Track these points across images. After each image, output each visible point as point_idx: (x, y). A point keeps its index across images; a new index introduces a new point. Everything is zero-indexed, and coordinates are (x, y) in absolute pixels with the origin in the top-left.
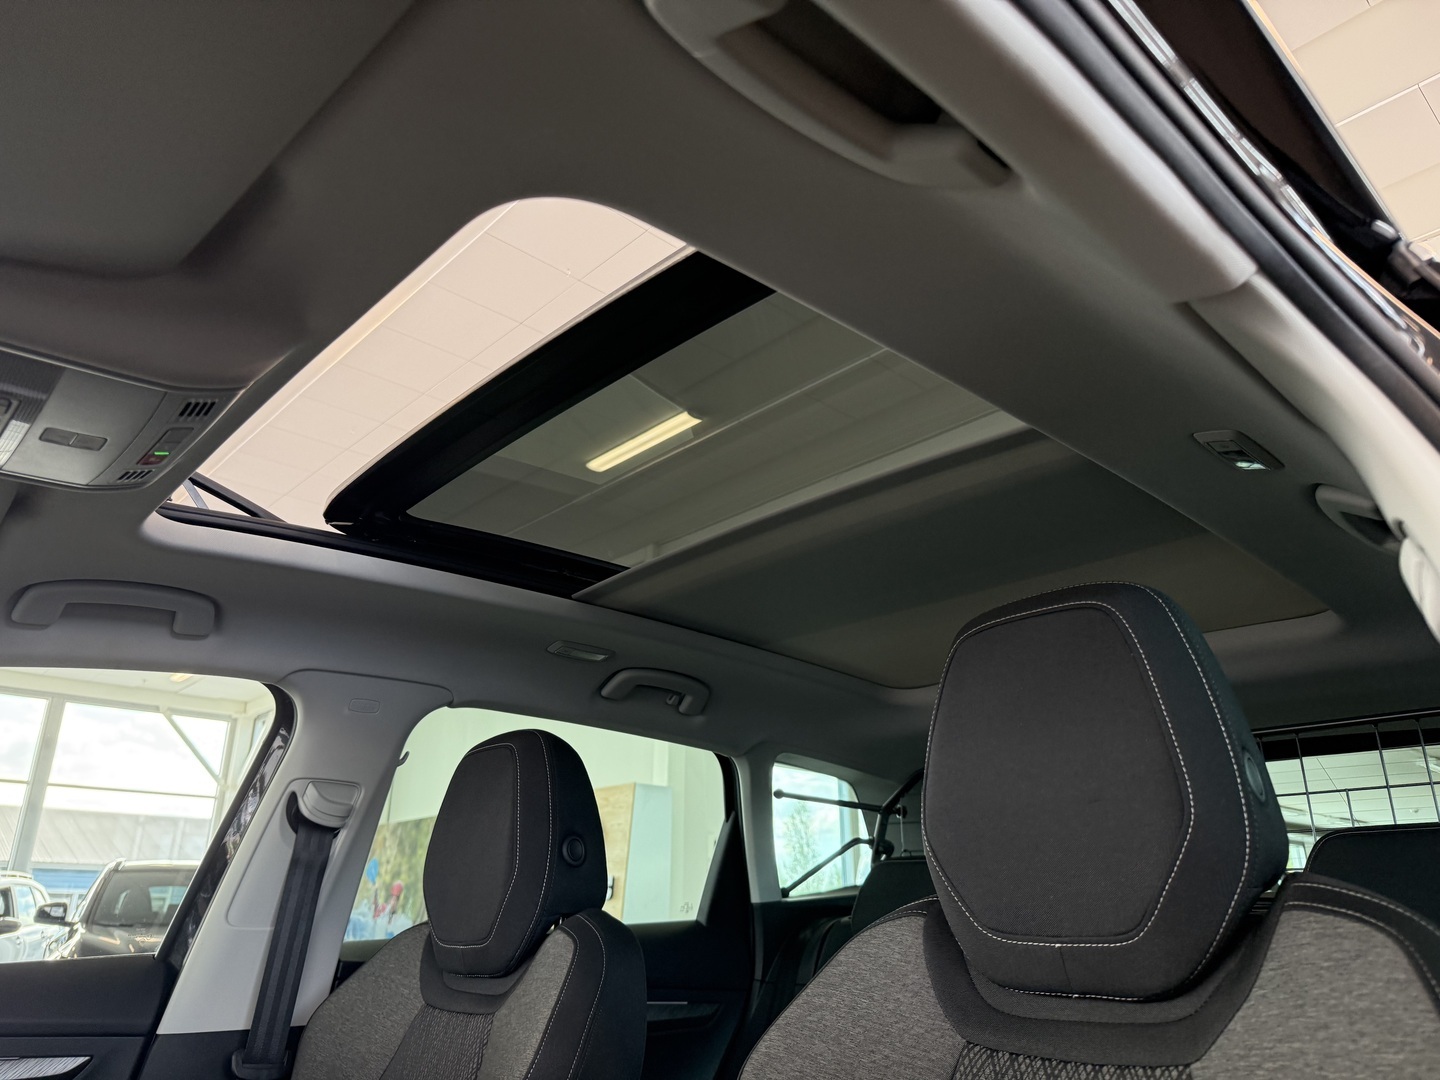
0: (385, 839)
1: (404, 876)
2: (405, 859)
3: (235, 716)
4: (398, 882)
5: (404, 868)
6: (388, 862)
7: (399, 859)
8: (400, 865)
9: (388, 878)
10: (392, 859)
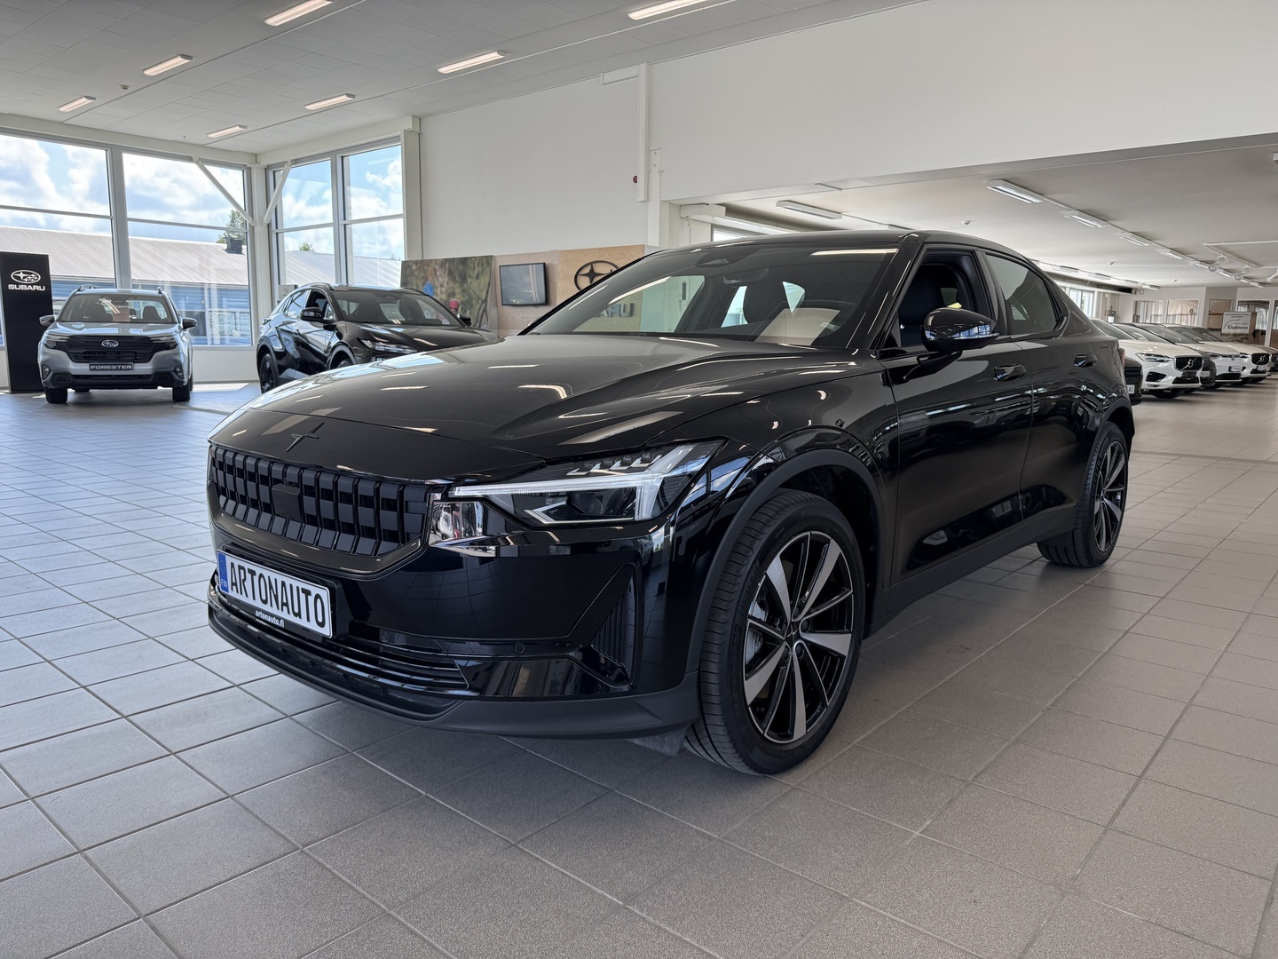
0: (435, 270)
2: (457, 285)
3: (249, 166)
4: (453, 300)
5: (458, 290)
6: (442, 286)
7: (451, 284)
8: (453, 288)
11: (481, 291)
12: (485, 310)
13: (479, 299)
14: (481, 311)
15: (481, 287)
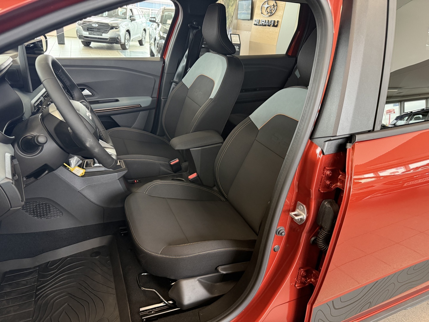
11: (232, 12)
12: (232, 21)
13: (231, 15)
14: (231, 21)
15: (232, 11)
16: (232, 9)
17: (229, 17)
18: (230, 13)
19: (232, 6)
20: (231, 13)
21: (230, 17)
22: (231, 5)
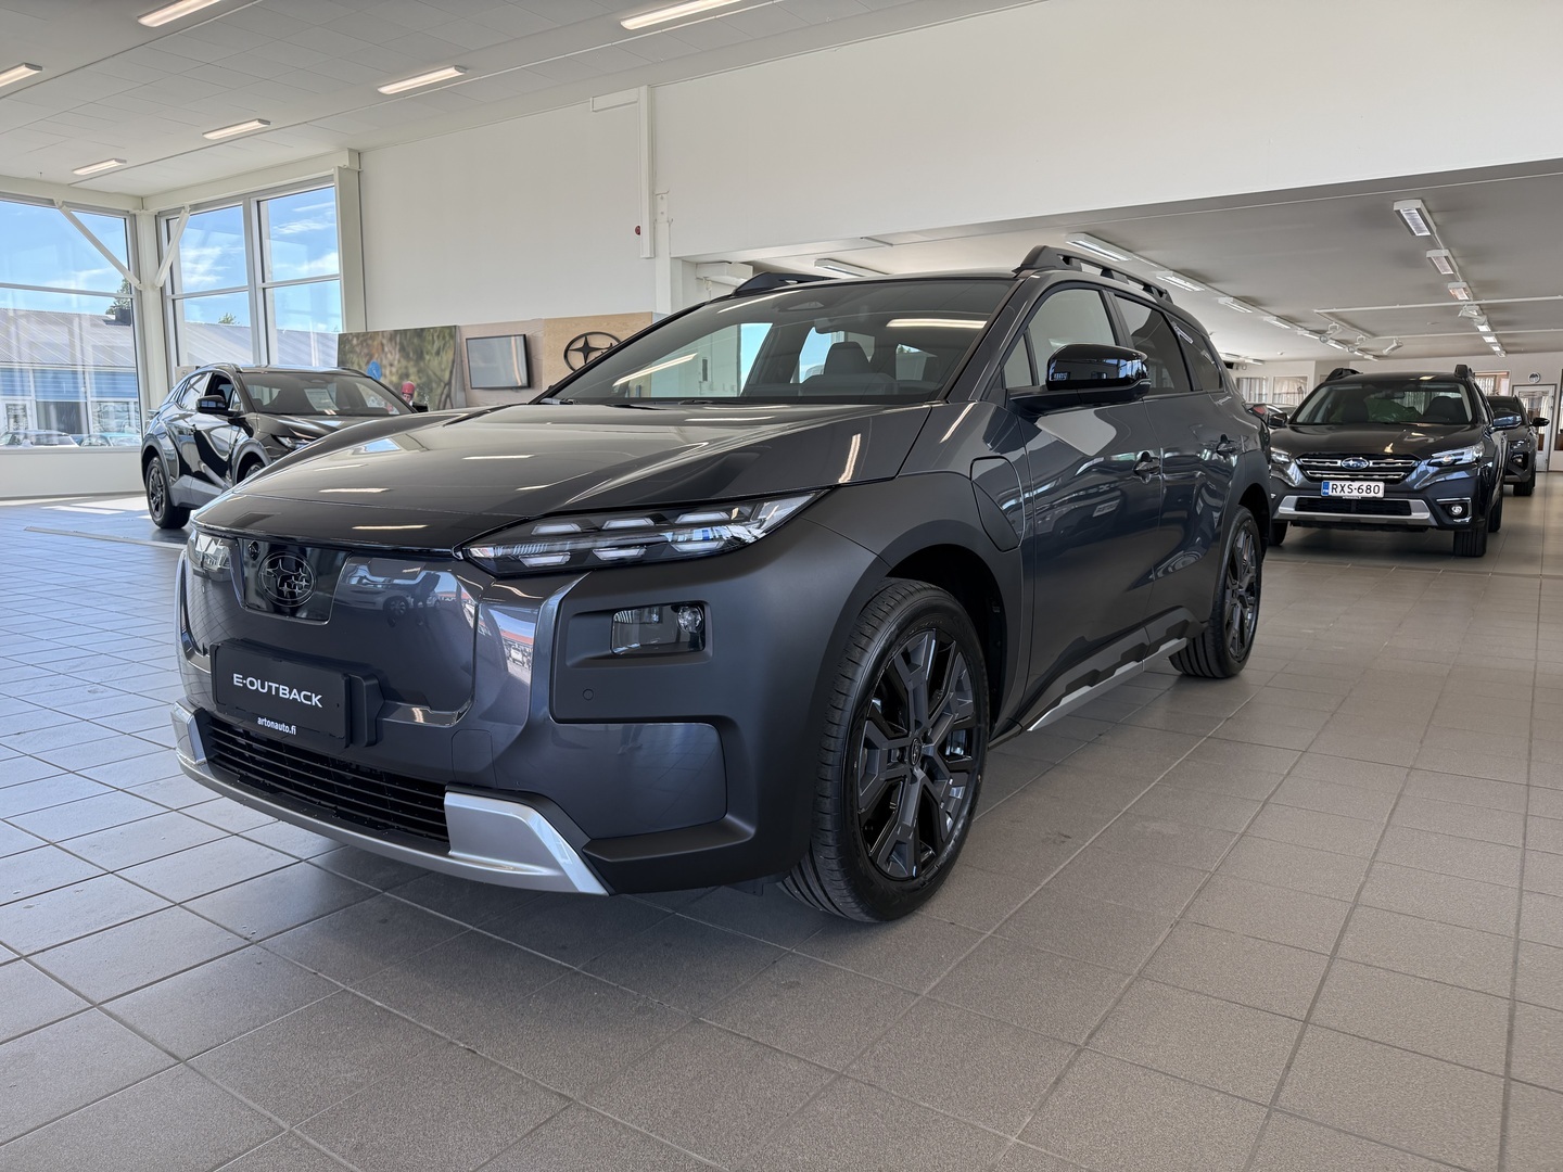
1: (412, 377)
2: (412, 363)
3: (134, 212)
4: (406, 382)
5: (412, 370)
6: (391, 365)
7: (404, 363)
8: (406, 368)
9: (395, 379)
10: (396, 363)
11: (443, 370)
12: (448, 396)
13: (441, 380)
14: (444, 397)
15: (443, 367)
16: (440, 363)
17: (434, 385)
18: (435, 374)
19: (438, 353)
20: (438, 373)
21: (439, 385)
22: (434, 351)
